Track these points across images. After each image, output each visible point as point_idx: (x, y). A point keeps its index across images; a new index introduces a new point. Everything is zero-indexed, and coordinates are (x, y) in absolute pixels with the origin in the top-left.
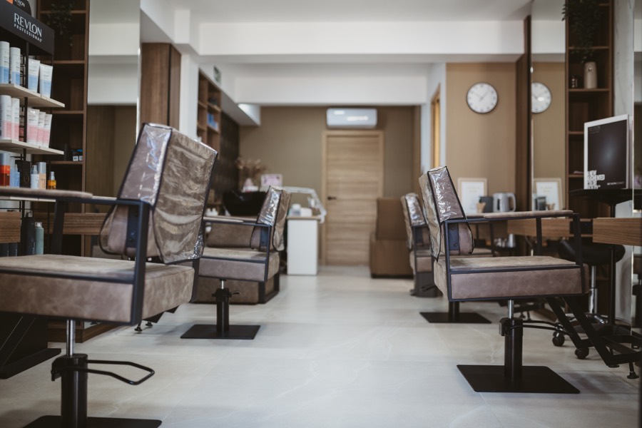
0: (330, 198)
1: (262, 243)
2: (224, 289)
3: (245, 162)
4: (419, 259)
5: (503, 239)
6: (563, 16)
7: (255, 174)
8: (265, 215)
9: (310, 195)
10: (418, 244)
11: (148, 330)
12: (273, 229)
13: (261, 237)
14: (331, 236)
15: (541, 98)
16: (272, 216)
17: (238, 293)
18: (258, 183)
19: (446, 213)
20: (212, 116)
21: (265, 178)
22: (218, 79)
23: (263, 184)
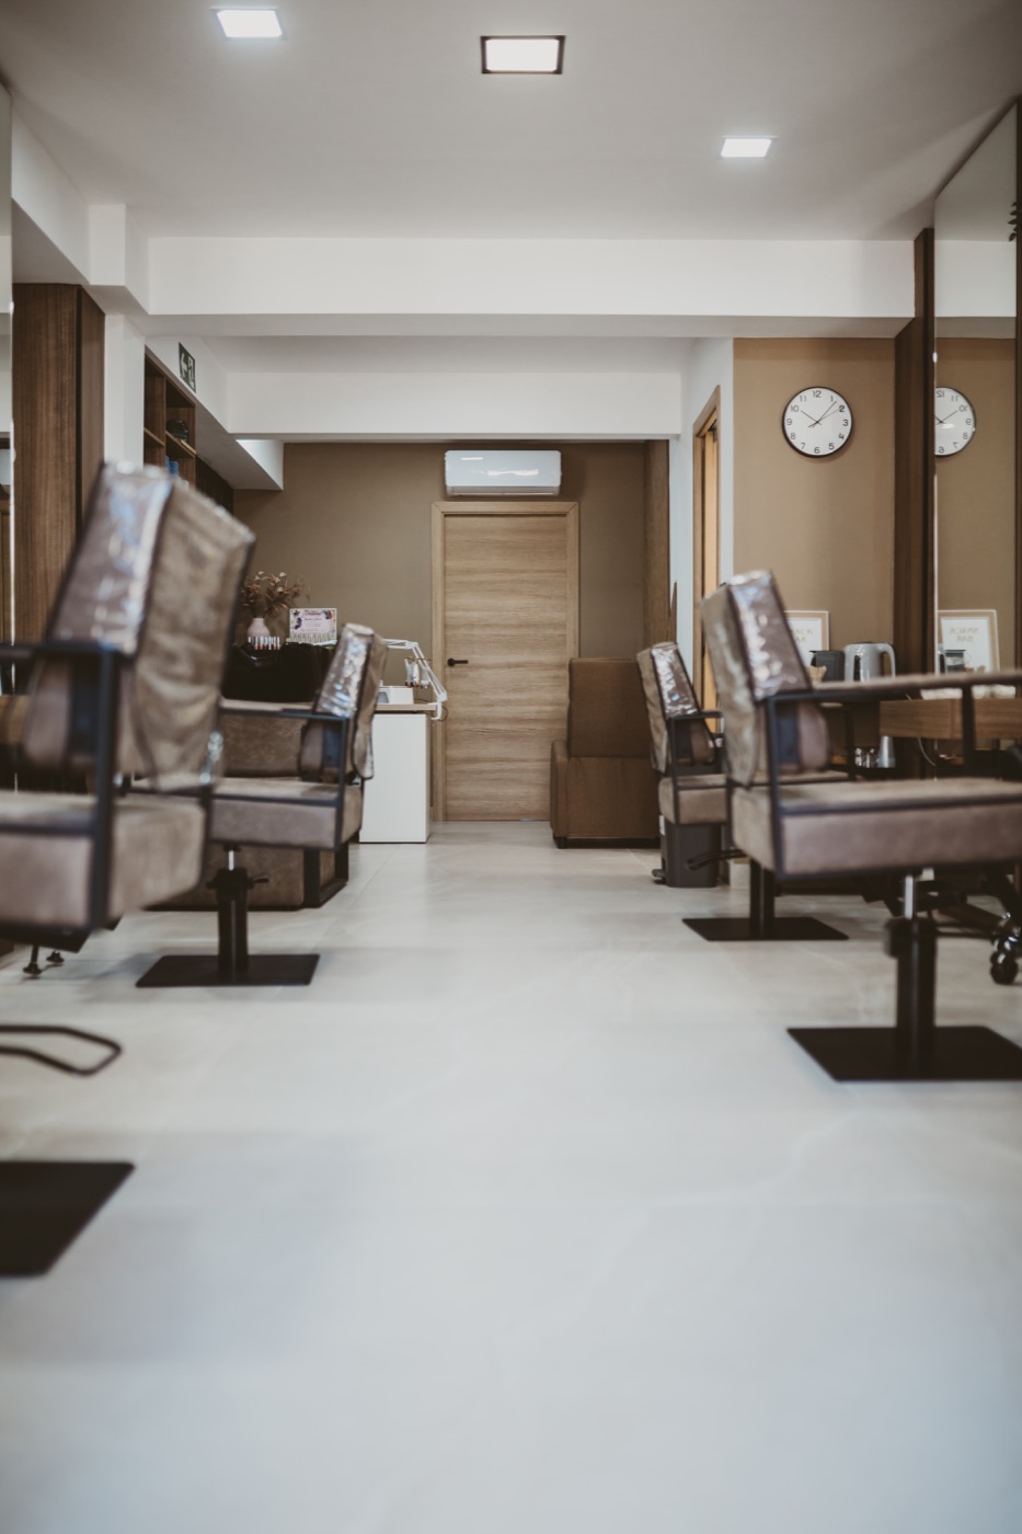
0: (451, 663)
1: (326, 758)
2: (235, 869)
4: (684, 794)
5: (866, 750)
6: (1011, 229)
8: (333, 691)
9: (409, 656)
10: (681, 760)
11: (54, 972)
12: (352, 725)
13: (325, 745)
14: (453, 752)
15: (953, 422)
16: (347, 694)
17: (266, 881)
19: (771, 677)
20: (177, 466)
21: (297, 615)
22: (189, 374)
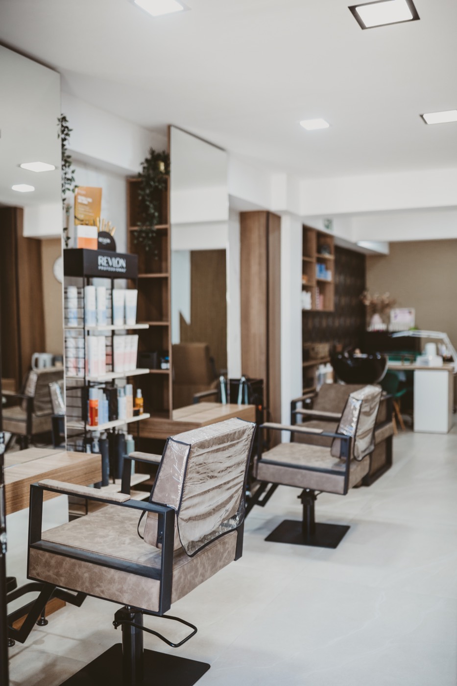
2: (310, 491)
3: (371, 296)
7: (383, 309)
8: (346, 425)
16: (352, 426)
18: (387, 320)
20: (323, 266)
21: (395, 313)
23: (393, 320)
